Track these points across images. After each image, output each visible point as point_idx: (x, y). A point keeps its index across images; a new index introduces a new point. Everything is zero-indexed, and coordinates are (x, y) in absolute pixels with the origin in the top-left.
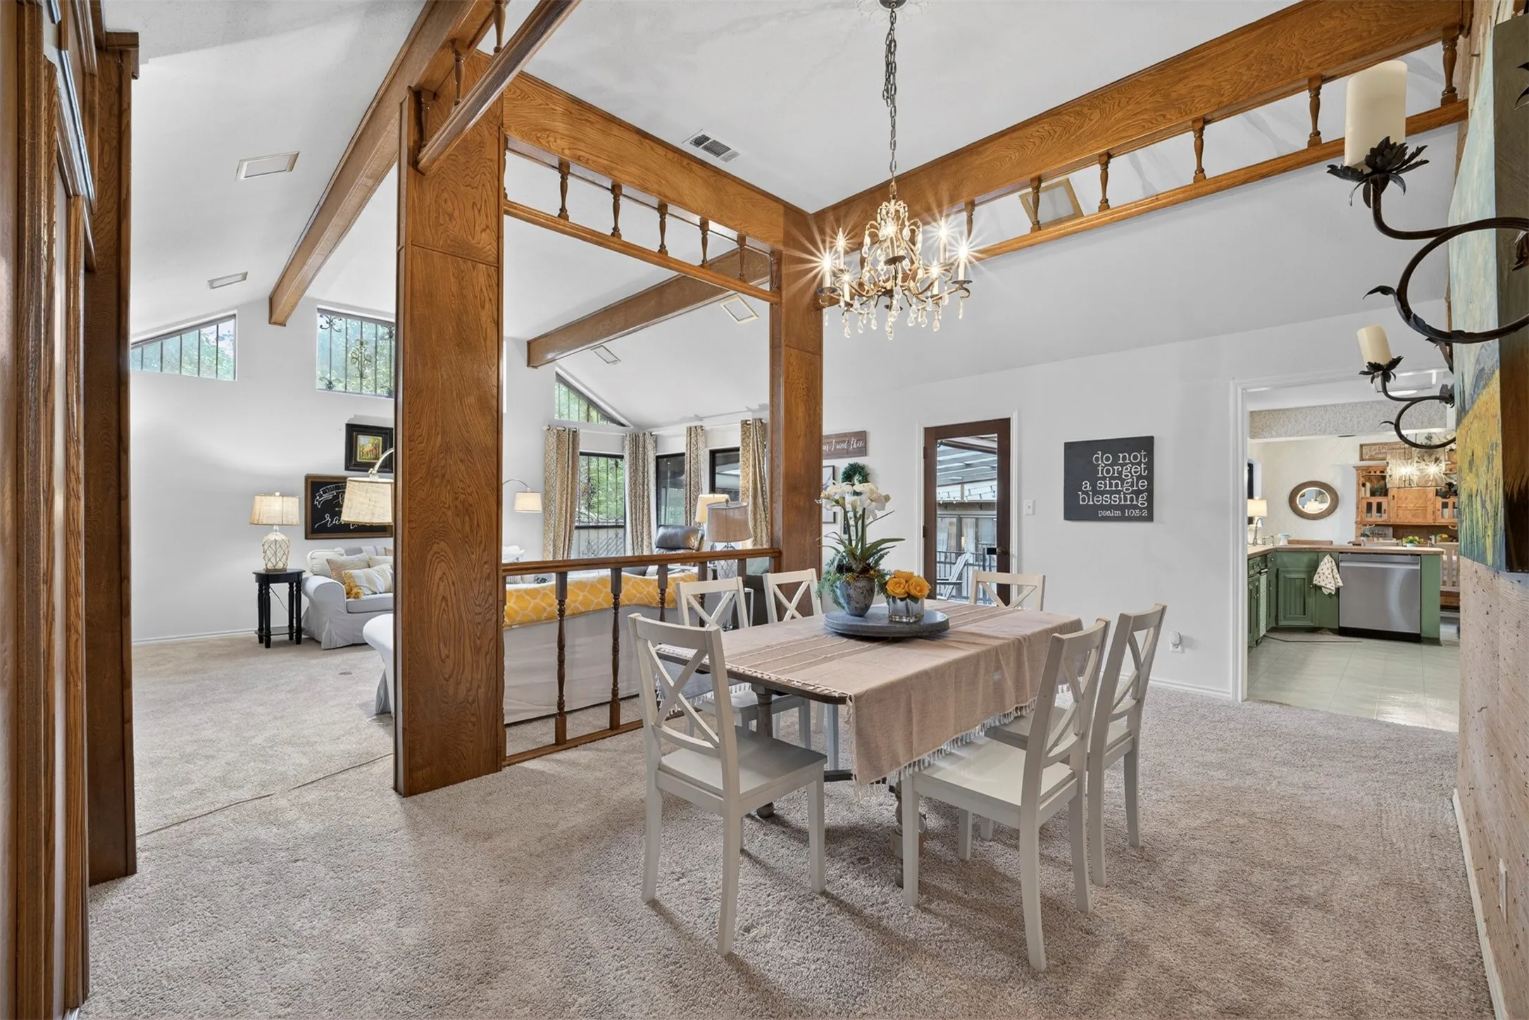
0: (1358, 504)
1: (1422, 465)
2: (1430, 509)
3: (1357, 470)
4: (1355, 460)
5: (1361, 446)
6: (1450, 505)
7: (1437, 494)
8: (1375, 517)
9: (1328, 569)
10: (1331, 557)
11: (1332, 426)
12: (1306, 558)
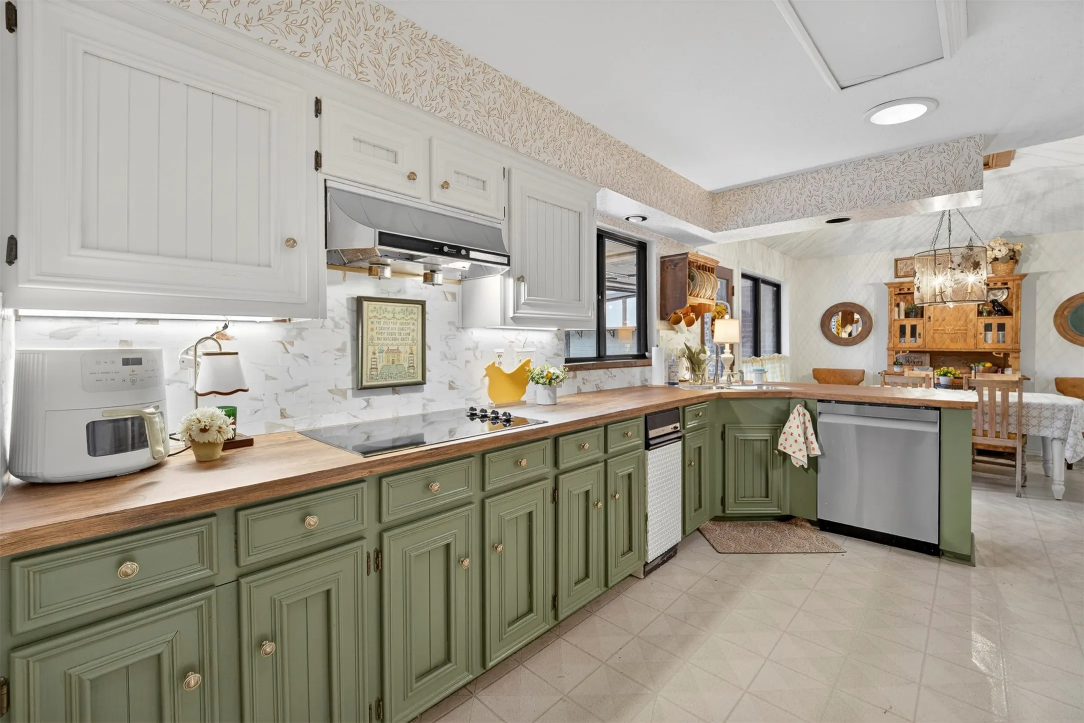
0: (890, 328)
1: (959, 275)
2: (971, 333)
3: (889, 288)
4: (889, 277)
5: (896, 261)
6: (995, 327)
7: (980, 313)
8: (909, 343)
9: (798, 428)
10: (806, 407)
11: (813, 202)
12: (770, 408)
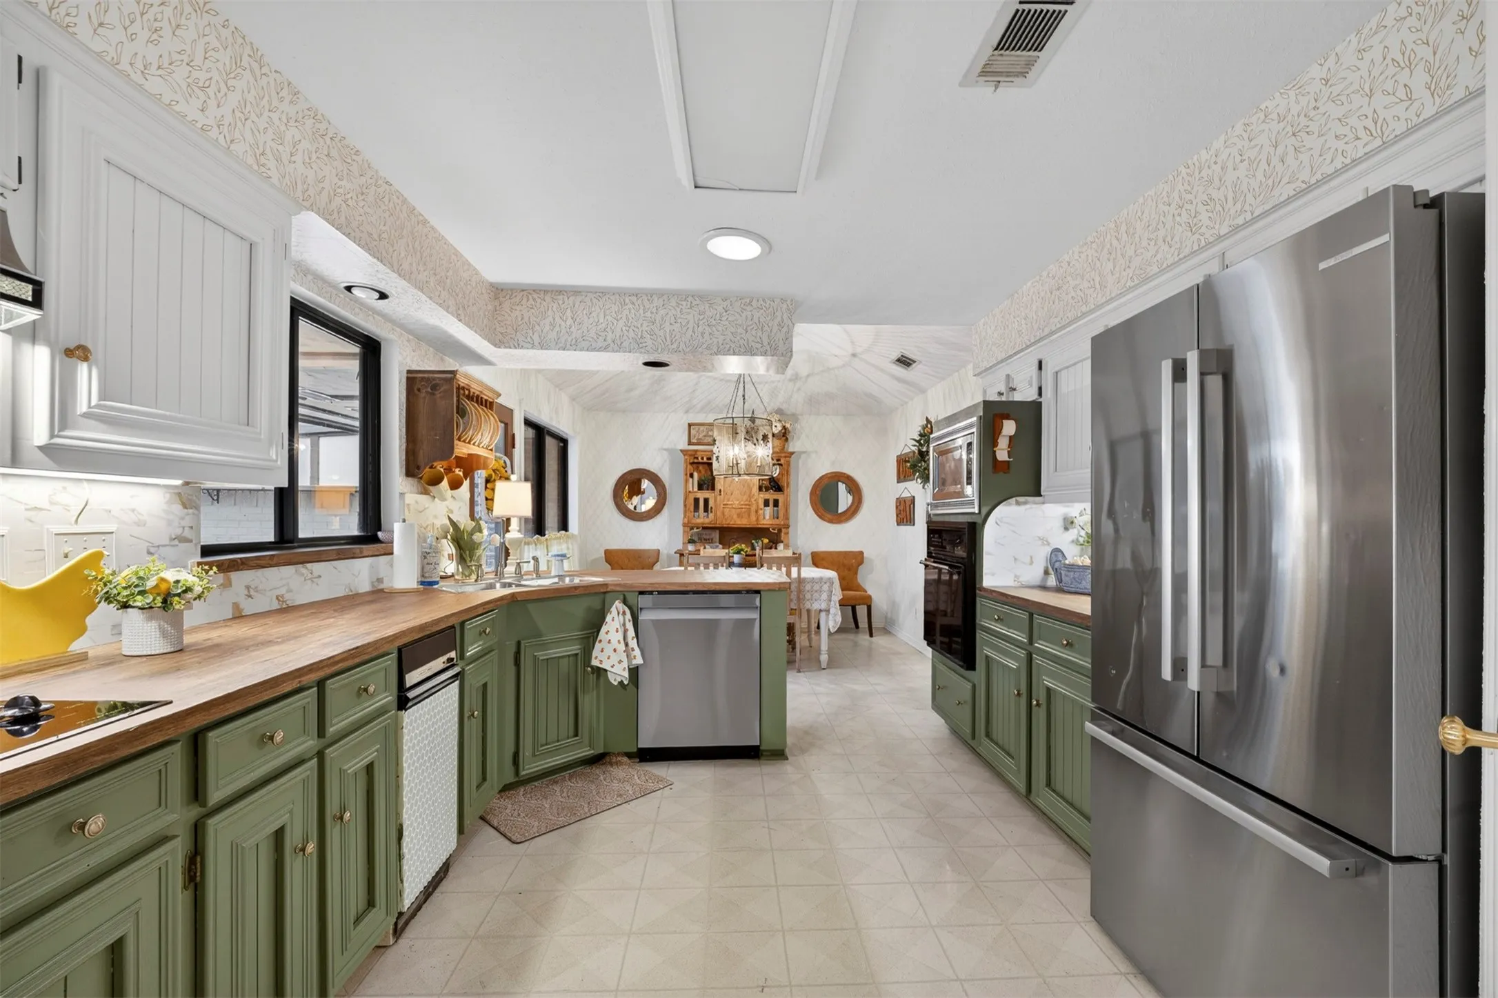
0: (685, 501)
1: (750, 446)
2: (753, 508)
3: (684, 455)
4: (683, 444)
5: (690, 425)
6: (771, 503)
7: (760, 489)
8: (702, 519)
9: (617, 632)
10: (625, 602)
11: (632, 334)
12: (579, 610)
